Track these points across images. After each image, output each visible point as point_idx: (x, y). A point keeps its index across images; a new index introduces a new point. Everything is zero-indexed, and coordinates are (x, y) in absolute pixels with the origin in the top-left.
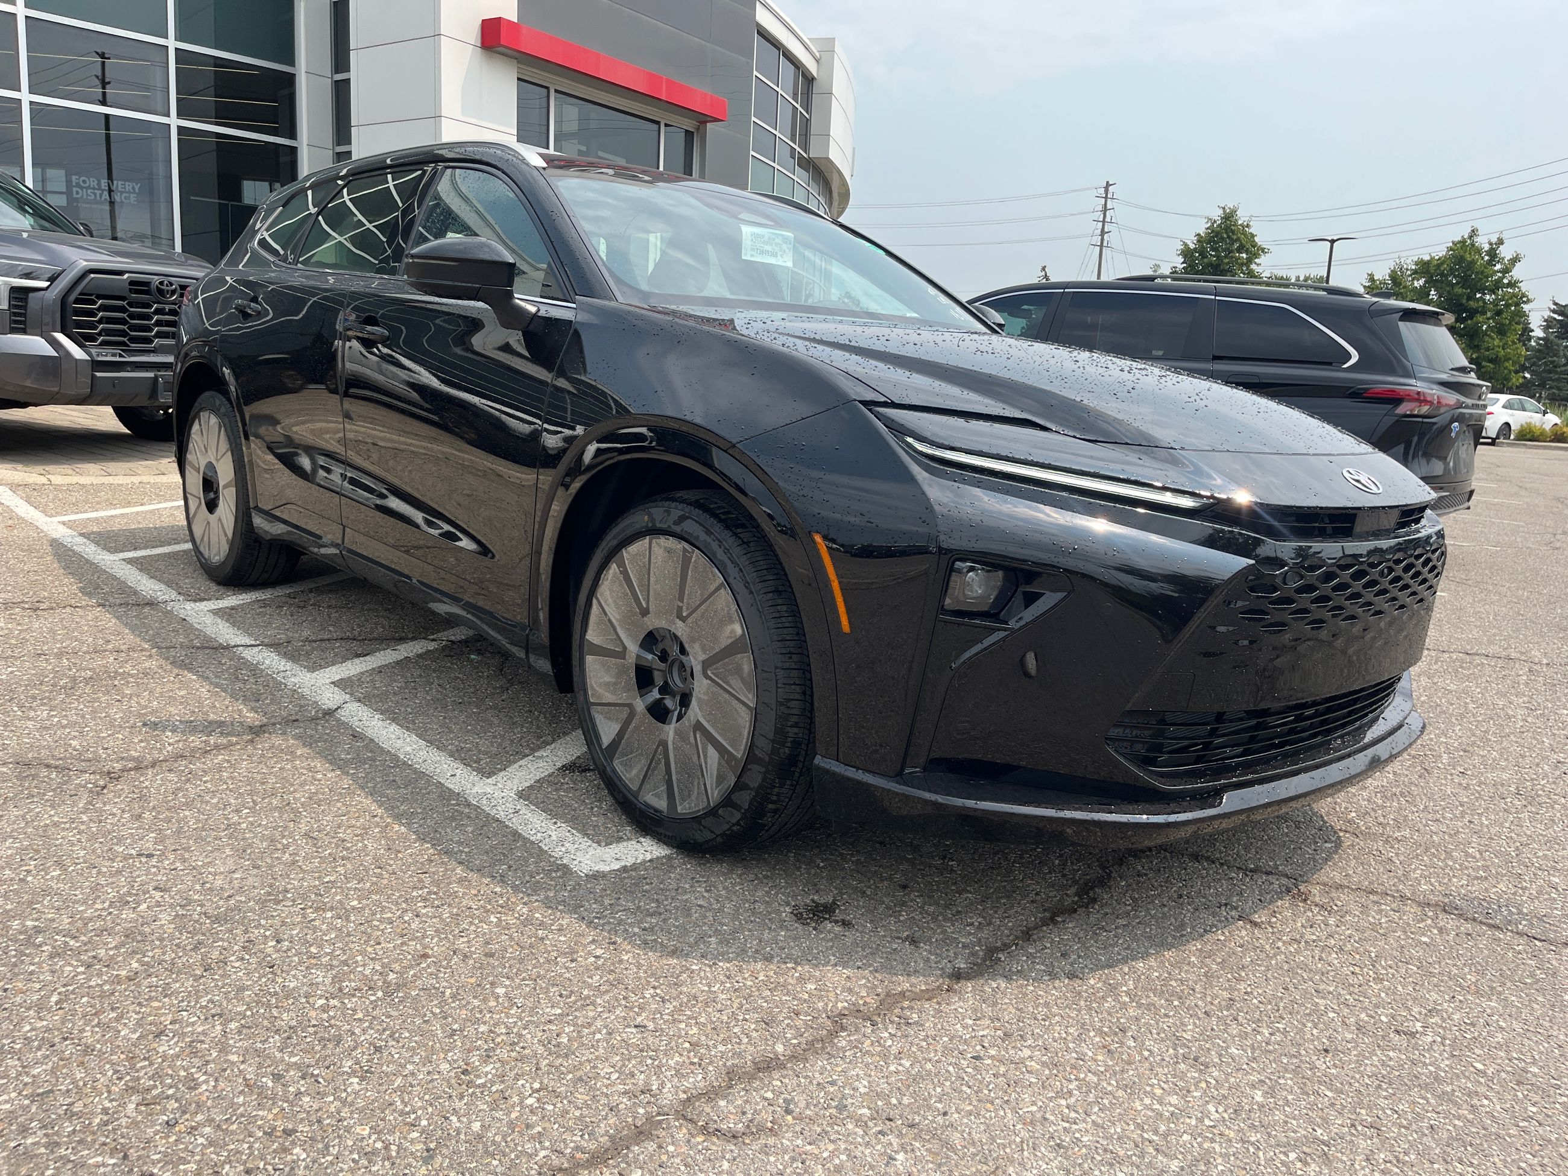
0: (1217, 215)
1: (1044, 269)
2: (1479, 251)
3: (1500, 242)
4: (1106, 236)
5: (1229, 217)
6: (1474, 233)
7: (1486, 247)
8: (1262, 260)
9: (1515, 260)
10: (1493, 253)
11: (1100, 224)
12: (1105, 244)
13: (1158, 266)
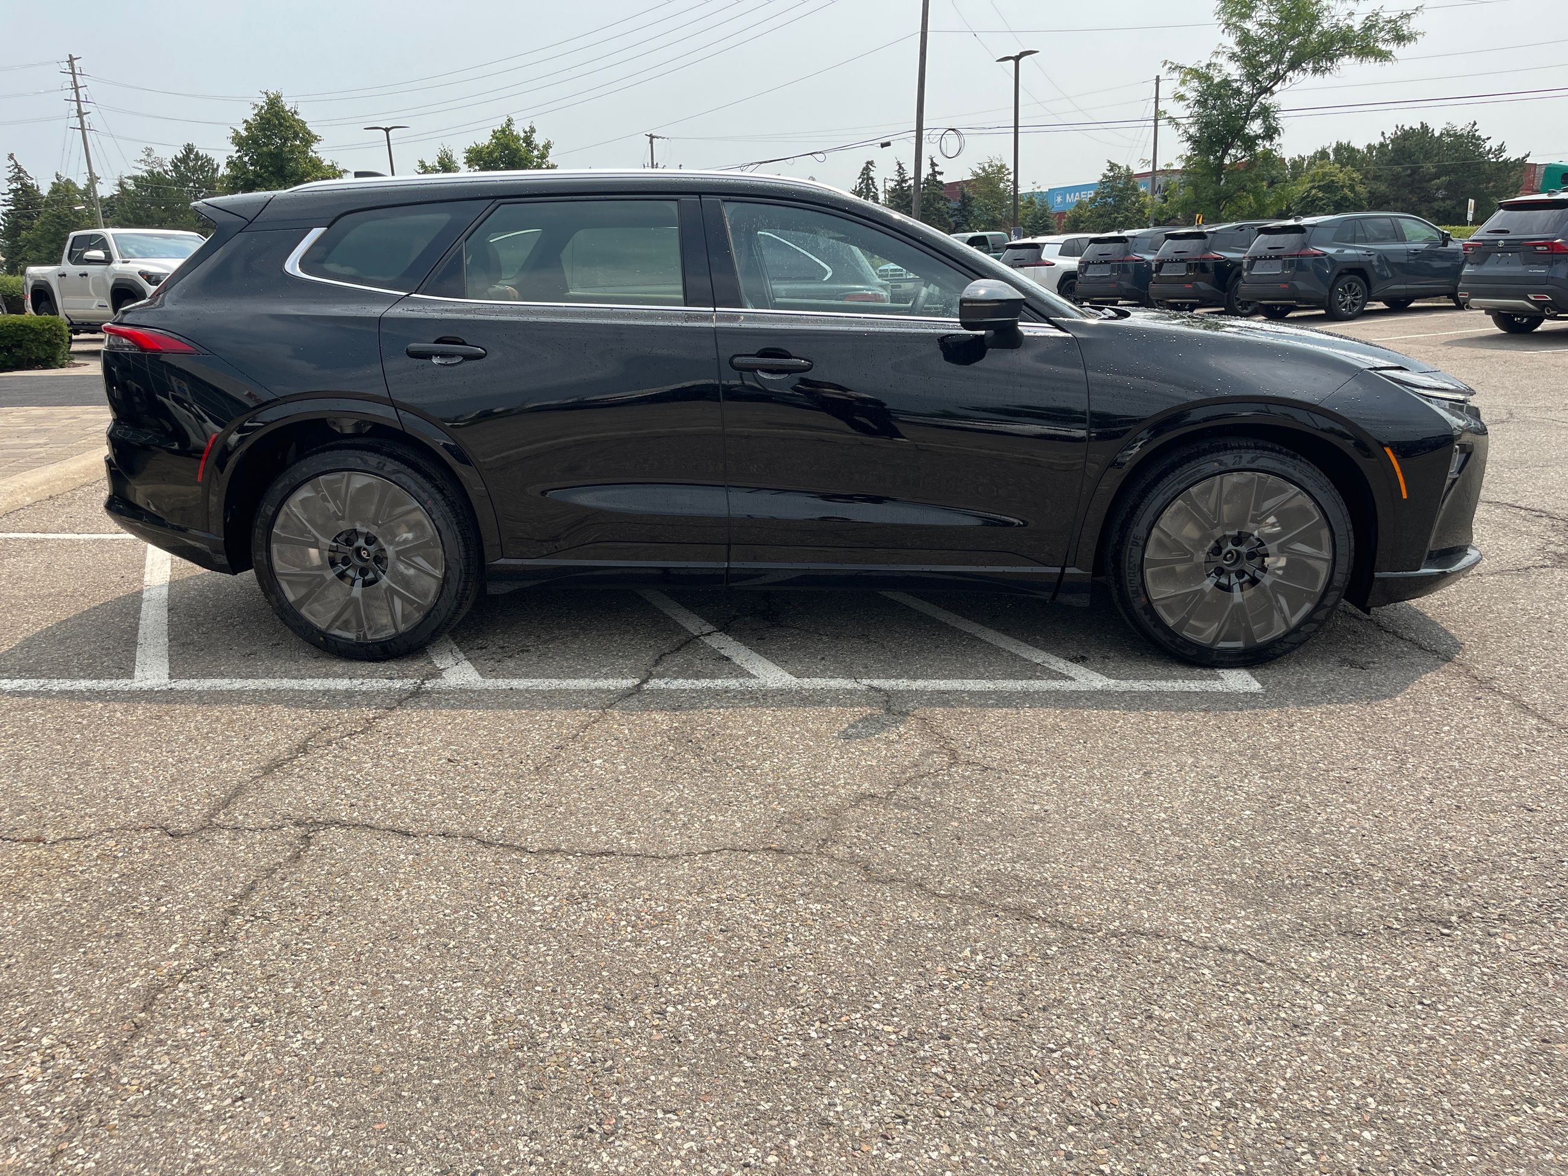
0: (262, 101)
1: (11, 157)
2: (518, 138)
3: (533, 130)
4: (85, 118)
5: (274, 103)
6: (510, 122)
7: (522, 135)
8: (315, 146)
9: (547, 146)
10: (528, 140)
11: (75, 105)
12: (87, 127)
13: (151, 149)
